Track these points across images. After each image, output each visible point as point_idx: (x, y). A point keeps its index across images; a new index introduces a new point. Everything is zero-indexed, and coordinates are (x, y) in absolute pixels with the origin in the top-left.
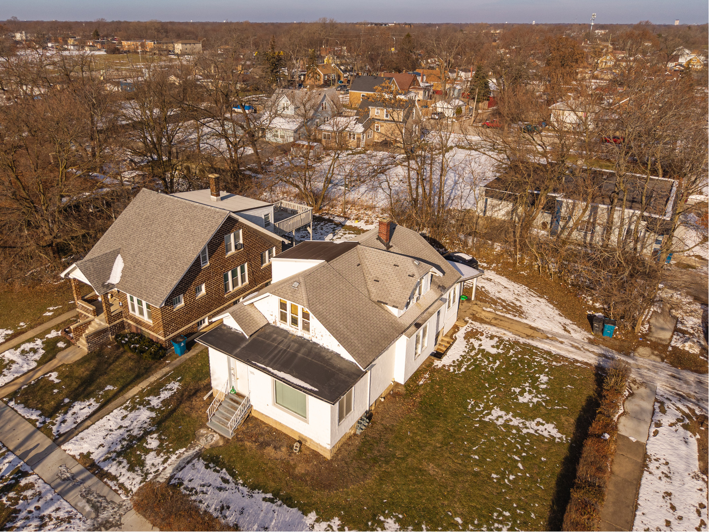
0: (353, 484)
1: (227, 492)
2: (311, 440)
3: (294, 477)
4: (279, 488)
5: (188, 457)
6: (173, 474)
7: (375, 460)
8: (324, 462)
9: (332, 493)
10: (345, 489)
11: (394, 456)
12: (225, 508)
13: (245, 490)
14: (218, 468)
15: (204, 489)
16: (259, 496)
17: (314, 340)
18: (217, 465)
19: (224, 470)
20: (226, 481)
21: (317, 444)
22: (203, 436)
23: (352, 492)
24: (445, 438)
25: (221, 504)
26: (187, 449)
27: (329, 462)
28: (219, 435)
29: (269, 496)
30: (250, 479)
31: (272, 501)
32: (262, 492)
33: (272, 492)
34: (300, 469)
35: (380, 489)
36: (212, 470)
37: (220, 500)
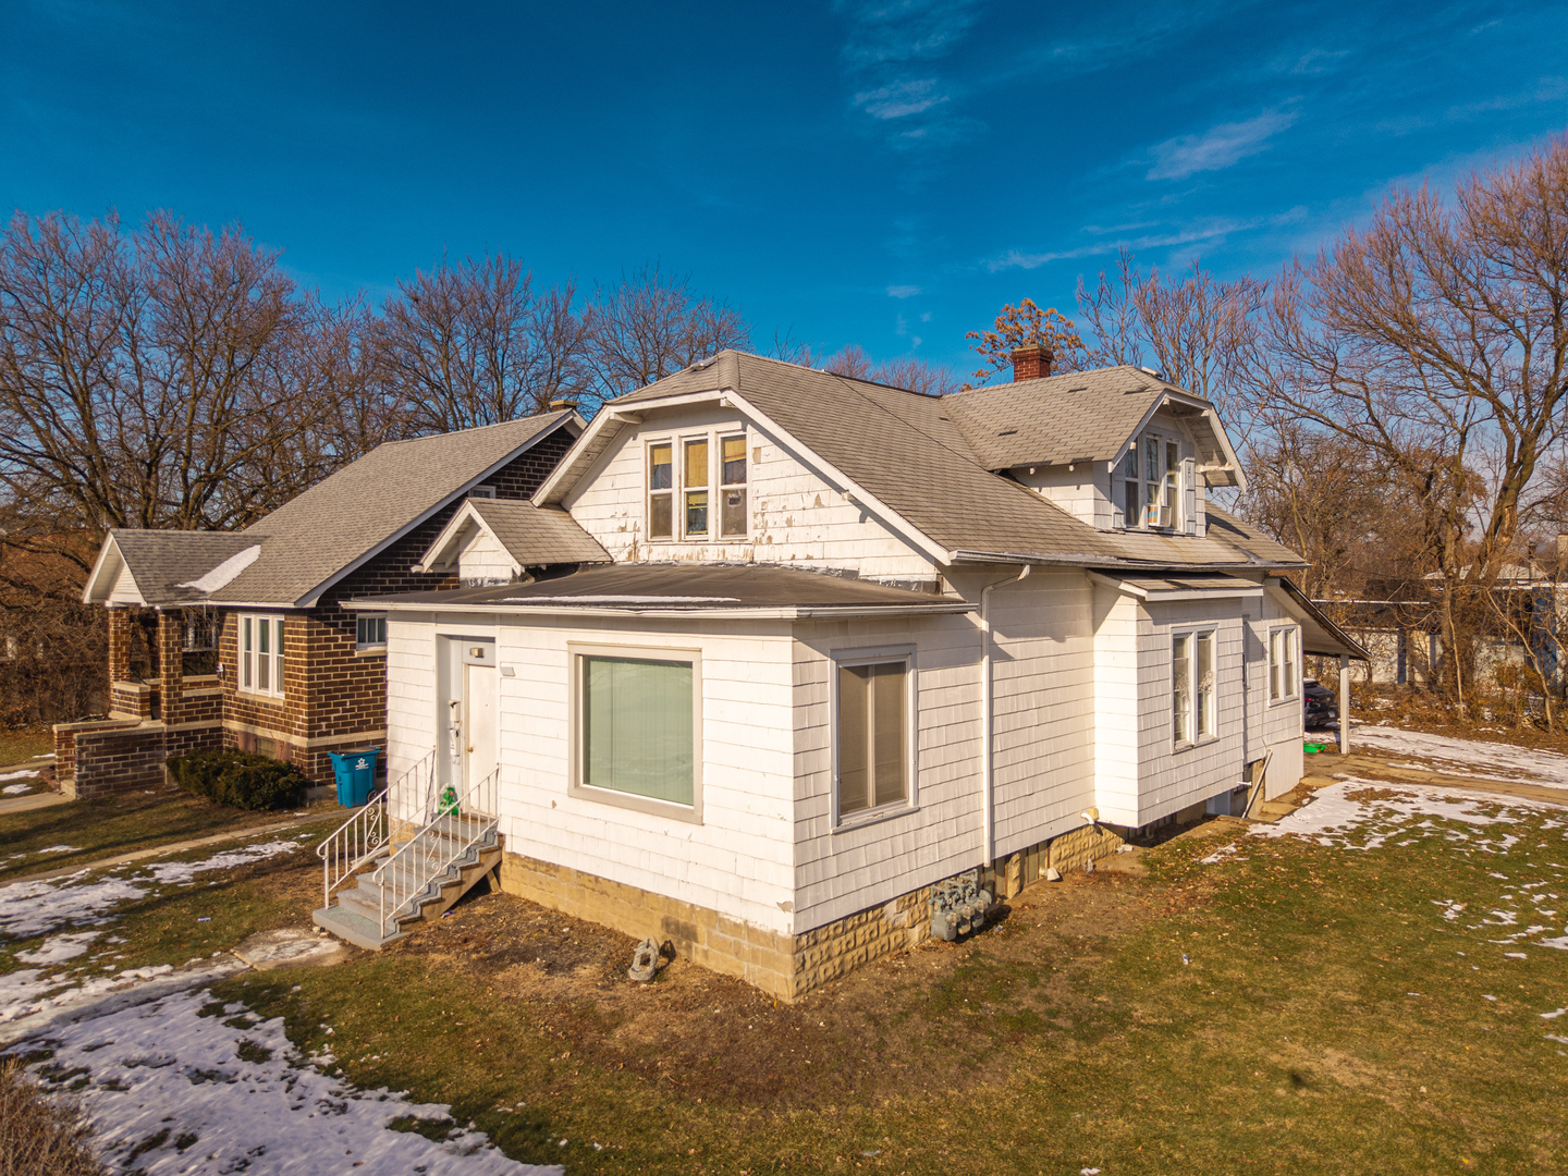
0: (904, 1094)
1: (230, 1087)
2: (712, 916)
3: (594, 1056)
4: (497, 1086)
5: (159, 988)
6: (45, 1029)
7: (1024, 1025)
8: (761, 1010)
9: (777, 1120)
10: (855, 1110)
11: (1121, 1020)
12: (171, 1141)
13: (323, 1087)
14: (251, 1016)
15: (127, 1075)
16: (375, 1110)
17: (763, 554)
18: (256, 1009)
19: (277, 1023)
20: (253, 1053)
21: (736, 928)
22: (275, 942)
23: (889, 1120)
24: (1373, 980)
25: (160, 1127)
26: (174, 970)
27: (784, 1013)
28: (343, 943)
29: (439, 1112)
30: (376, 1051)
31: (434, 1131)
32: (405, 1099)
33: (455, 1102)
34: (637, 1031)
35: (1053, 1127)
36: (223, 1019)
37: (165, 1113)
